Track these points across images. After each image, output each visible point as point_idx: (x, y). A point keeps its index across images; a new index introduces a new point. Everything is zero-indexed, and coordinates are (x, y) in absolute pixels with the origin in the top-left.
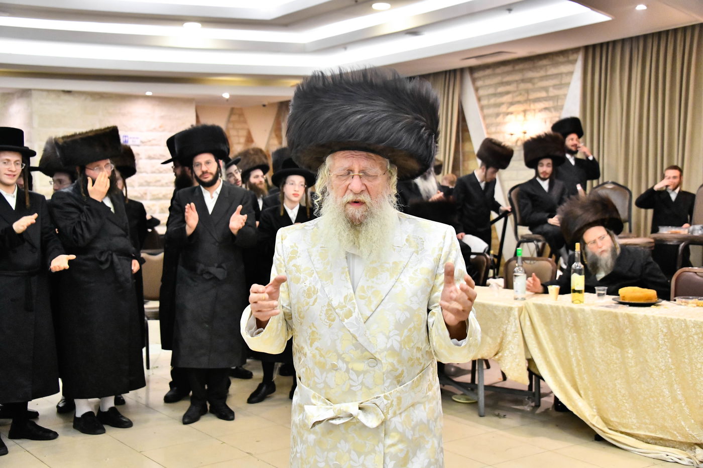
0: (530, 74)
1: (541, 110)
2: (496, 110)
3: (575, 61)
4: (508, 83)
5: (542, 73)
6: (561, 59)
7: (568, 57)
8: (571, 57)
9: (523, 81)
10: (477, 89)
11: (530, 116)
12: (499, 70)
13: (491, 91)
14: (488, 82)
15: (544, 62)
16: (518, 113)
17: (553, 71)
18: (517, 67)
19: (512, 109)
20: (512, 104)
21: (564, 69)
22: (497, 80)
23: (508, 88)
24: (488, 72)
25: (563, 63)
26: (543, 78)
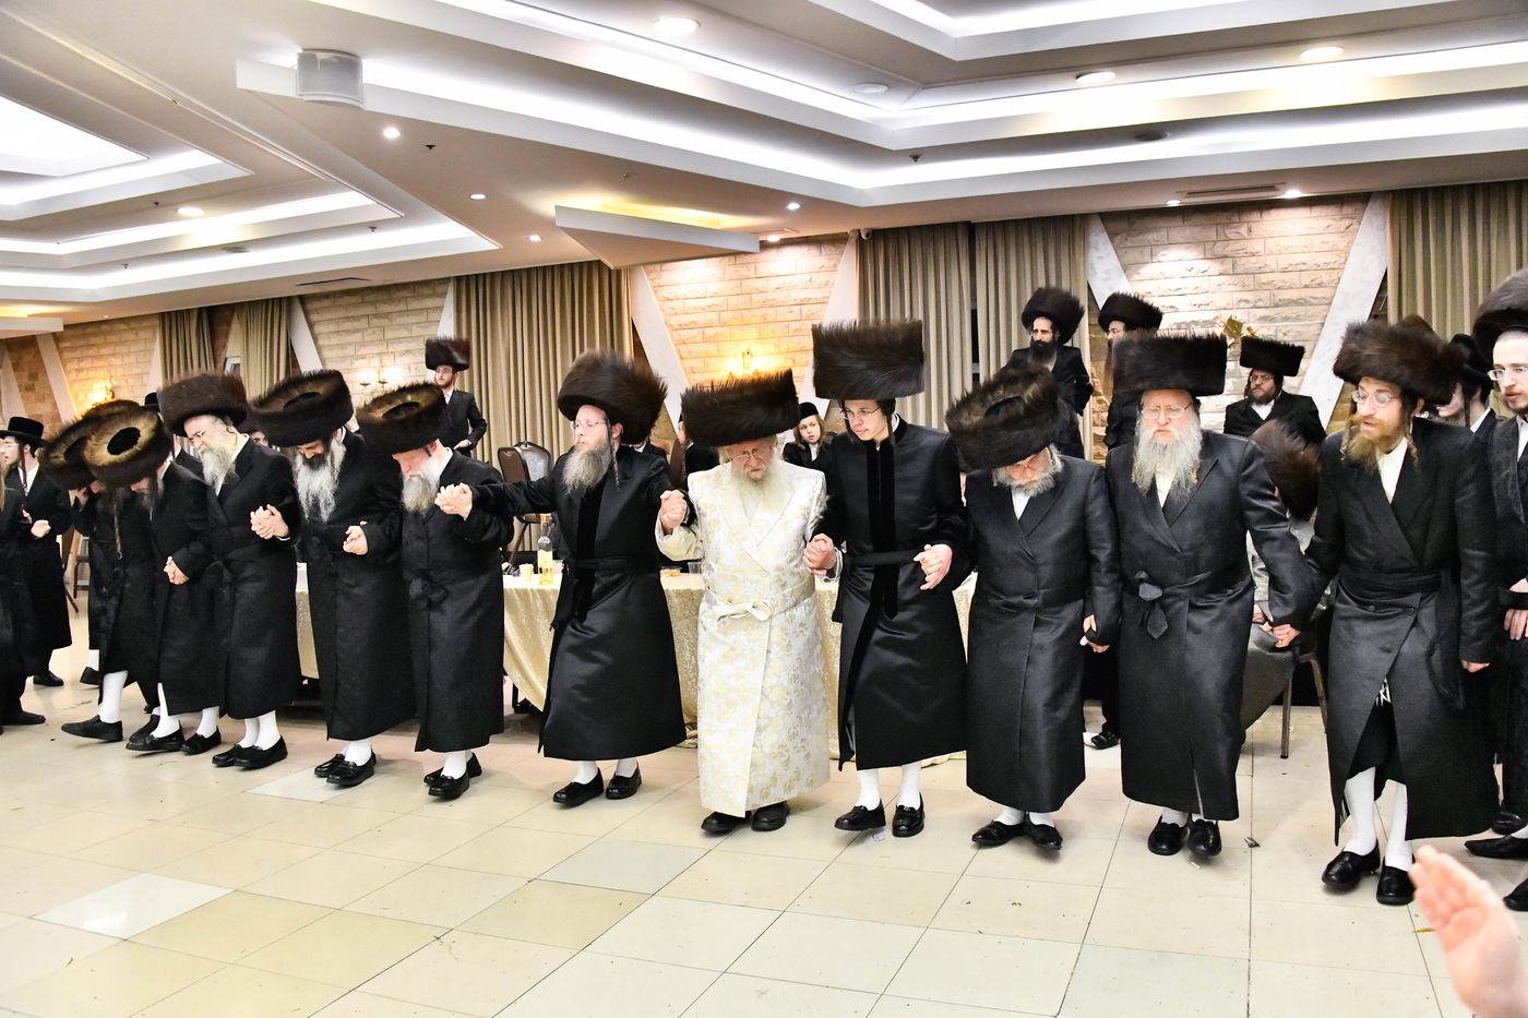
0: (385, 308)
1: (403, 354)
2: (340, 353)
3: (444, 295)
4: (355, 318)
5: (402, 307)
6: (426, 291)
7: (434, 288)
8: (440, 289)
9: (376, 316)
10: (311, 326)
11: (388, 360)
12: (341, 301)
13: (332, 327)
14: (326, 316)
15: (405, 293)
16: (371, 356)
17: (415, 305)
18: (367, 298)
19: (363, 351)
20: (364, 344)
21: (430, 303)
22: (341, 314)
23: (356, 325)
24: (327, 303)
25: (429, 296)
26: (401, 313)
